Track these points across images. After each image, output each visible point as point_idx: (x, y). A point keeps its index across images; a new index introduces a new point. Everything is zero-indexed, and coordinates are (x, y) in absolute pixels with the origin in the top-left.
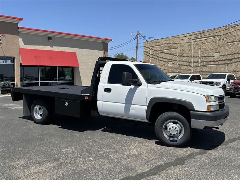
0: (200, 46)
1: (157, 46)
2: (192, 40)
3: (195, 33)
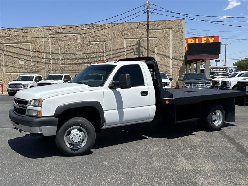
0: (60, 43)
2: (50, 34)
3: (53, 28)
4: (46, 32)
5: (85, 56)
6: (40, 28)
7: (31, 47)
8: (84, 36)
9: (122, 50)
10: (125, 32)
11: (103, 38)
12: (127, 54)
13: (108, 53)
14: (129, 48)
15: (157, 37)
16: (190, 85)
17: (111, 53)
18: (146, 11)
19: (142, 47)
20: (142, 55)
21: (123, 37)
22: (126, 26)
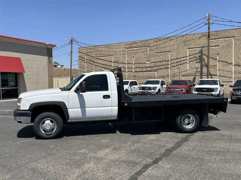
0: (133, 55)
1: (93, 52)
2: (126, 49)
3: (129, 43)
4: (123, 46)
5: (152, 65)
6: (120, 44)
7: (112, 58)
8: (152, 48)
9: (185, 59)
10: (188, 42)
11: (168, 49)
12: (189, 62)
13: (173, 62)
14: (192, 57)
15: (219, 46)
16: (237, 91)
17: (175, 61)
18: (207, 22)
19: (204, 55)
20: (204, 62)
21: (186, 47)
22: (190, 37)
